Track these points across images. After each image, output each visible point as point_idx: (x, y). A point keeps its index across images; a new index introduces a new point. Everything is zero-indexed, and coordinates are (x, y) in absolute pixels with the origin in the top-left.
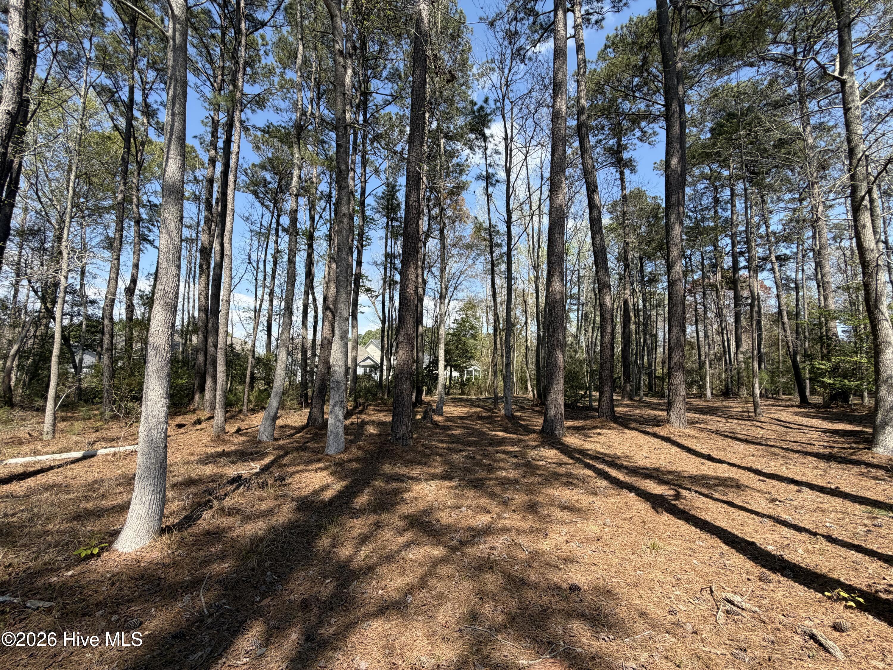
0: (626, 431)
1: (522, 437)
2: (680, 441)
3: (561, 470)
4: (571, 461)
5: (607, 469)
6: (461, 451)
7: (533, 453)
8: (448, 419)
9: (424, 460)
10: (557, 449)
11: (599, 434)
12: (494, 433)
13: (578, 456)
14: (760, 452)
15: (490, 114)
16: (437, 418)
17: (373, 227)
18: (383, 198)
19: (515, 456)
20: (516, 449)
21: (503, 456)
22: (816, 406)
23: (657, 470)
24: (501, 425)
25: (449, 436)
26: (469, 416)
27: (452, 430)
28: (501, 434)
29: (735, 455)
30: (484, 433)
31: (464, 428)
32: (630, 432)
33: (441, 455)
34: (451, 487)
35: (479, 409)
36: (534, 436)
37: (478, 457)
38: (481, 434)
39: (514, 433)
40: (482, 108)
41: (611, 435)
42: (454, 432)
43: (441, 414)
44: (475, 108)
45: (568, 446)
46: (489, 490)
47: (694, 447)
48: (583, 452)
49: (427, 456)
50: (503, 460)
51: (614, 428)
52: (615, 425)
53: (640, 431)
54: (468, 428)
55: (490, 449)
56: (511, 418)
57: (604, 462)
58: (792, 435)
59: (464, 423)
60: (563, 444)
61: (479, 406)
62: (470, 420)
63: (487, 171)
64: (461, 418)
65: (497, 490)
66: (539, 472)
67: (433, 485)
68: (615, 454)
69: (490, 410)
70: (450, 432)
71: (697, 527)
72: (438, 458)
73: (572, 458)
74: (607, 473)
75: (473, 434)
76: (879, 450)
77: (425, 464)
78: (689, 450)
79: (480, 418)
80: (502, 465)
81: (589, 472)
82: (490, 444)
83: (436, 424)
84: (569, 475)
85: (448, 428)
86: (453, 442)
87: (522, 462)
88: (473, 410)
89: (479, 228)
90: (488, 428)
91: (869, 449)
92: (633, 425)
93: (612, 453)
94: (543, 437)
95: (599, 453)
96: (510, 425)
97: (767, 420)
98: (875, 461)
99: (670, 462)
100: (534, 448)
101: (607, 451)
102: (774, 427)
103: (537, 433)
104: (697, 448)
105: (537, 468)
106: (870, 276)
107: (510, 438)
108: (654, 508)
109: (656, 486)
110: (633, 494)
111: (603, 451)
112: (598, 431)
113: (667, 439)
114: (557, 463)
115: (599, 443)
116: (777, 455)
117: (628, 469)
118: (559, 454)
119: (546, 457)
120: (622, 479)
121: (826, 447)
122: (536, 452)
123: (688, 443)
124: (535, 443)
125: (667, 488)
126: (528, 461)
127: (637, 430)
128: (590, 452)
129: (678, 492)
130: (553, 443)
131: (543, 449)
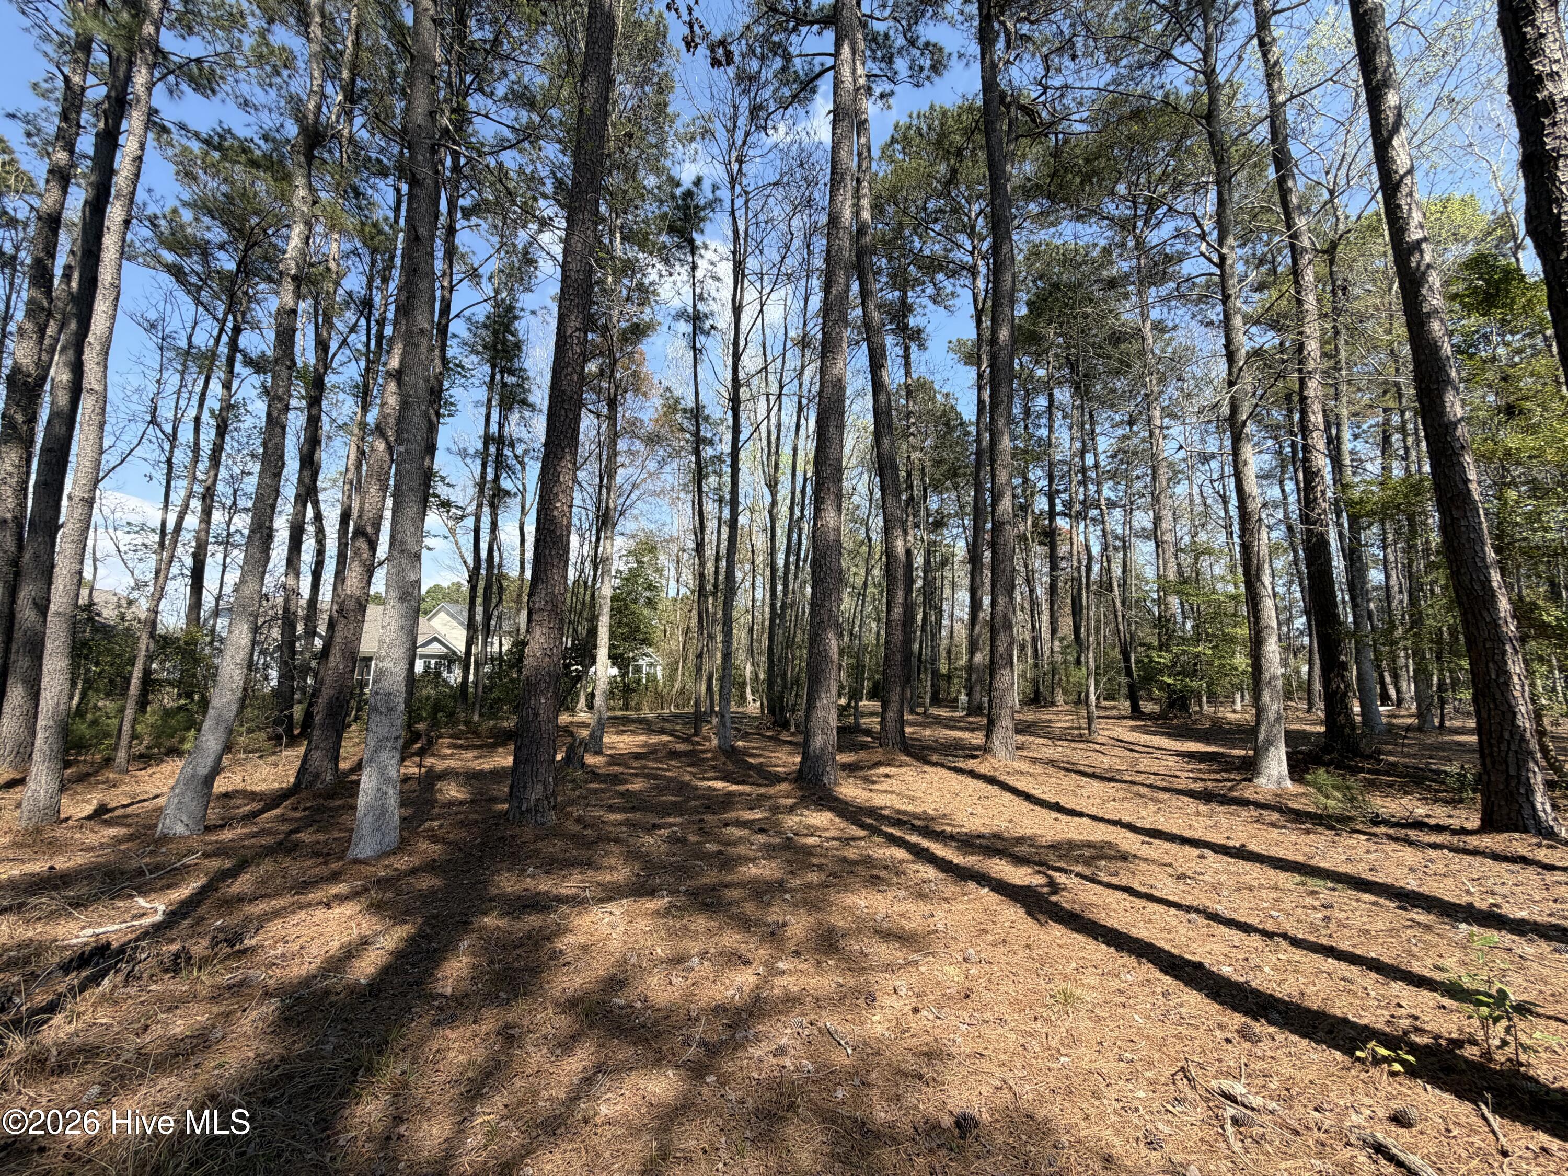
0: (927, 768)
1: (762, 790)
2: (1011, 781)
3: (851, 853)
4: (862, 833)
5: (926, 843)
6: (655, 826)
7: (791, 822)
8: (615, 760)
9: (584, 854)
10: (831, 809)
11: (887, 776)
12: (707, 783)
13: (869, 821)
14: (1121, 794)
15: (704, 209)
16: (590, 760)
17: (459, 380)
18: (485, 326)
19: (762, 831)
20: (758, 815)
21: (737, 832)
22: (1151, 717)
23: (997, 836)
24: (714, 767)
25: (622, 795)
26: (651, 753)
27: (625, 782)
28: (719, 785)
29: (1091, 801)
30: (688, 784)
31: (647, 776)
32: (933, 769)
33: (617, 841)
34: (657, 913)
35: (665, 738)
36: (784, 786)
37: (692, 838)
38: (682, 787)
39: (743, 782)
40: (688, 194)
41: (907, 778)
42: (630, 786)
43: (599, 752)
44: (678, 192)
45: (846, 803)
46: (734, 910)
47: (1032, 791)
48: (873, 812)
49: (590, 844)
50: (740, 841)
51: (907, 765)
52: (908, 759)
53: (950, 769)
54: (656, 777)
55: (709, 818)
56: (730, 753)
57: (914, 829)
58: (1145, 763)
59: (645, 767)
60: (837, 799)
61: (663, 732)
62: (656, 760)
63: (695, 306)
64: (637, 756)
65: (750, 909)
66: (815, 861)
67: (617, 912)
68: (924, 812)
69: (687, 740)
70: (622, 788)
71: (1108, 944)
72: (614, 848)
73: (862, 826)
74: (927, 850)
75: (667, 788)
76: (1262, 781)
77: (589, 864)
78: (1028, 797)
79: (674, 755)
80: (742, 850)
81: (900, 853)
82: (708, 809)
83: (594, 775)
84: (867, 861)
85: (615, 779)
86: (633, 809)
87: (778, 840)
88: (654, 739)
89: (672, 406)
90: (694, 775)
91: (1250, 780)
92: (935, 758)
93: (919, 810)
94: (801, 789)
95: (898, 812)
96: (730, 767)
97: (1105, 740)
98: (1260, 798)
99: (1010, 821)
100: (791, 810)
101: (910, 808)
102: (1117, 751)
103: (791, 781)
104: (1037, 793)
105: (809, 851)
106: (1252, 533)
107: (741, 794)
108: (1030, 914)
109: (1013, 869)
110: (986, 890)
111: (904, 807)
112: (883, 770)
113: (991, 780)
114: (839, 839)
115: (892, 792)
116: (1143, 796)
117: (957, 841)
118: (837, 820)
119: (817, 829)
120: (956, 861)
121: (1195, 780)
122: (797, 819)
123: (1022, 784)
124: (790, 801)
125: (1030, 871)
126: (788, 839)
127: (942, 766)
128: (886, 812)
129: (1050, 877)
130: (821, 798)
131: (806, 812)
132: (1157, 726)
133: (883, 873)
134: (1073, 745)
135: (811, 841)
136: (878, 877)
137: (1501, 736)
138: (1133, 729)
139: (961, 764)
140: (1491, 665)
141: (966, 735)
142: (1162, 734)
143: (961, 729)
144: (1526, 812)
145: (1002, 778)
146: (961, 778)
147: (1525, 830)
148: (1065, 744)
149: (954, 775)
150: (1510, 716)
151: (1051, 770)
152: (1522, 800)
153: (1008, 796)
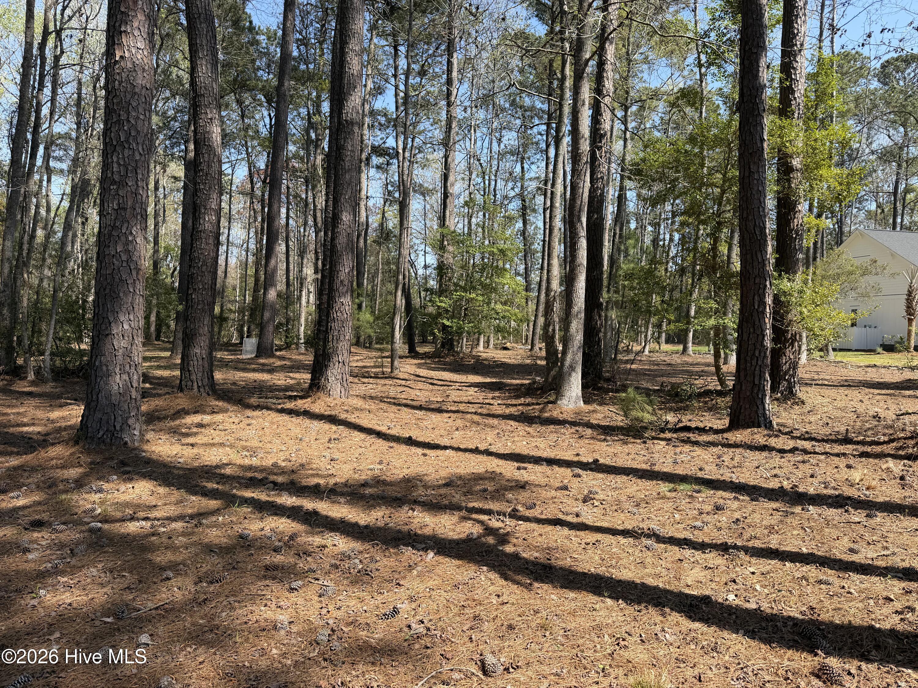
0: (249, 413)
1: (14, 461)
2: (352, 418)
3: (213, 535)
4: (214, 504)
5: (309, 504)
7: (86, 503)
10: (146, 476)
11: (201, 425)
13: (212, 485)
14: (459, 424)
20: (20, 499)
22: (425, 356)
23: (378, 482)
41: (227, 426)
47: (378, 428)
52: (220, 404)
57: (278, 487)
60: (149, 462)
66: (158, 556)
68: (275, 465)
71: (616, 598)
73: (207, 494)
74: (315, 513)
76: (564, 402)
78: (379, 435)
81: (283, 525)
84: (244, 545)
87: (75, 536)
91: (555, 402)
92: (253, 401)
93: (268, 462)
94: (88, 452)
95: (243, 467)
97: (406, 376)
99: (380, 463)
100: (80, 485)
101: (255, 462)
103: (66, 442)
104: (383, 429)
109: (434, 520)
110: (431, 554)
111: (247, 462)
112: (191, 419)
113: (333, 420)
114: (180, 518)
115: (222, 445)
116: (478, 424)
117: (342, 494)
118: (162, 490)
119: (138, 507)
120: (362, 523)
121: (508, 406)
122: (96, 497)
123: (365, 422)
124: (74, 473)
125: (455, 518)
126: (92, 531)
127: (268, 409)
128: (228, 471)
129: (482, 522)
130: (123, 463)
131: (106, 486)
132: (435, 363)
133: (279, 559)
134: (383, 382)
135: (133, 527)
136: (275, 567)
137: (754, 354)
138: (419, 366)
139: (290, 405)
140: (756, 297)
141: (265, 377)
142: (444, 370)
143: (254, 370)
144: (760, 412)
145: (343, 416)
146: (296, 420)
147: (759, 426)
148: (371, 380)
149: (286, 417)
150: (760, 337)
151: (382, 405)
152: (759, 402)
153: (358, 436)
